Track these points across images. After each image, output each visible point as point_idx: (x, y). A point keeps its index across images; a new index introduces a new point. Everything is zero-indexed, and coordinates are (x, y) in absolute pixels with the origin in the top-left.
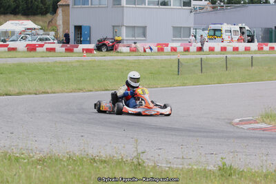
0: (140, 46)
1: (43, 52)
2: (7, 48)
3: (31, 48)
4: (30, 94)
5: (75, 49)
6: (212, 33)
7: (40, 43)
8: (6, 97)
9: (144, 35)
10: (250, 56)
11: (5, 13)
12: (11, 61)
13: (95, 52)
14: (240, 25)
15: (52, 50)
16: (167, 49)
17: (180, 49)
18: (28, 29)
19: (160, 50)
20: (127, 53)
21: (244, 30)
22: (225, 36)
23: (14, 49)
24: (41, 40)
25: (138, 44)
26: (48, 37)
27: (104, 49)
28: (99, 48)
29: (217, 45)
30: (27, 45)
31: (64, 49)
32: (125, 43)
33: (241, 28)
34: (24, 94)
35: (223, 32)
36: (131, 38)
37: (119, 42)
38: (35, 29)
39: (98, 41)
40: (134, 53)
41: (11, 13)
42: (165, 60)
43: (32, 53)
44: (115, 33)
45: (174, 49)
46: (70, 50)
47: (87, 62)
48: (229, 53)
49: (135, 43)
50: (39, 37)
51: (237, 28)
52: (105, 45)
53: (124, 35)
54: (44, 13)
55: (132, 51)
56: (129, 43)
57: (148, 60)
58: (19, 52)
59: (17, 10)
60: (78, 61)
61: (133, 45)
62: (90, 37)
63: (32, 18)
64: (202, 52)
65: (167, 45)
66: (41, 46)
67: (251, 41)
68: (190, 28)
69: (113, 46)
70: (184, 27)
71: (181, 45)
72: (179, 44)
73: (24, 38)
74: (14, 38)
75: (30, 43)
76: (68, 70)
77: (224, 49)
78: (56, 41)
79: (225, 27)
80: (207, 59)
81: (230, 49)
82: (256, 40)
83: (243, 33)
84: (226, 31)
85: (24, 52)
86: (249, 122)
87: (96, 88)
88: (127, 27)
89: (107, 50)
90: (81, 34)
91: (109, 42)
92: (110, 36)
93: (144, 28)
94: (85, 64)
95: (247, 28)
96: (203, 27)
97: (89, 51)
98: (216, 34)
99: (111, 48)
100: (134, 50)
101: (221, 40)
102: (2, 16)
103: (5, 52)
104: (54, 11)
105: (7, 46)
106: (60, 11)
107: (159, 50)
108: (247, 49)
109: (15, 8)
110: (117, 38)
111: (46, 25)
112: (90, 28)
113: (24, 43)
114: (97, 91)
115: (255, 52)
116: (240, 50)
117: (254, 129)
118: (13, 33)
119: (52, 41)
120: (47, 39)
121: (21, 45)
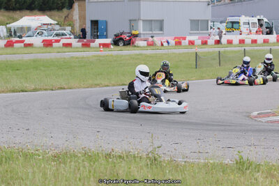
0: (157, 40)
1: (60, 47)
2: (22, 44)
3: (48, 44)
4: (46, 90)
5: (92, 44)
6: (230, 25)
7: (56, 38)
8: (22, 93)
9: (161, 29)
10: (269, 48)
11: (20, 9)
12: (27, 56)
13: (112, 47)
14: (258, 17)
15: (69, 45)
16: (185, 43)
17: (198, 42)
18: (44, 24)
19: (178, 43)
20: (144, 47)
21: (262, 22)
22: (243, 28)
23: (30, 45)
24: (57, 35)
25: (155, 39)
26: (64, 32)
27: (121, 44)
28: (116, 43)
29: (235, 38)
30: (44, 41)
31: (80, 44)
32: (142, 37)
33: (259, 20)
34: (40, 90)
35: (241, 24)
36: (148, 32)
37: (136, 36)
38: (51, 24)
39: (115, 35)
40: (152, 47)
41: (27, 9)
42: (183, 53)
43: (49, 49)
44: (132, 27)
45: (192, 43)
46: (86, 45)
47: (104, 56)
48: (248, 45)
49: (152, 37)
50: (55, 32)
51: (255, 20)
52: (122, 39)
53: (140, 29)
54: (60, 8)
55: (149, 45)
56: (146, 37)
57: (165, 54)
58: (35, 47)
59: (33, 6)
60: (95, 56)
61: (150, 39)
62: (106, 31)
63: (48, 13)
64: (219, 45)
65: (184, 39)
66: (58, 41)
67: (270, 33)
68: (208, 21)
69: (130, 40)
70: (202, 21)
71: (199, 39)
72: (197, 37)
73: (41, 34)
74: (30, 33)
75: (47, 38)
76: (84, 66)
77: (242, 42)
78: (72, 36)
79: (243, 19)
80: (225, 52)
81: (248, 41)
82: (274, 32)
83: (261, 25)
84: (244, 23)
85: (40, 48)
86: (267, 115)
87: (113, 82)
88: (143, 20)
89: (124, 45)
90: (97, 28)
91: (126, 37)
92: (127, 30)
93: (161, 22)
94: (101, 58)
95: (265, 20)
96: (221, 19)
97: (105, 45)
98: (234, 26)
99: (128, 43)
100: (151, 44)
101: (239, 32)
102: (18, 12)
103: (21, 48)
104: (71, 6)
105: (23, 42)
106: (76, 5)
107: (176, 43)
108: (266, 41)
109: (31, 4)
110: (134, 32)
111: (62, 20)
112: (106, 22)
113: (40, 39)
114: (114, 85)
115: (274, 44)
116: (258, 42)
117: (272, 122)
118: (29, 29)
119: (68, 36)
120: (63, 35)
121: (37, 41)
